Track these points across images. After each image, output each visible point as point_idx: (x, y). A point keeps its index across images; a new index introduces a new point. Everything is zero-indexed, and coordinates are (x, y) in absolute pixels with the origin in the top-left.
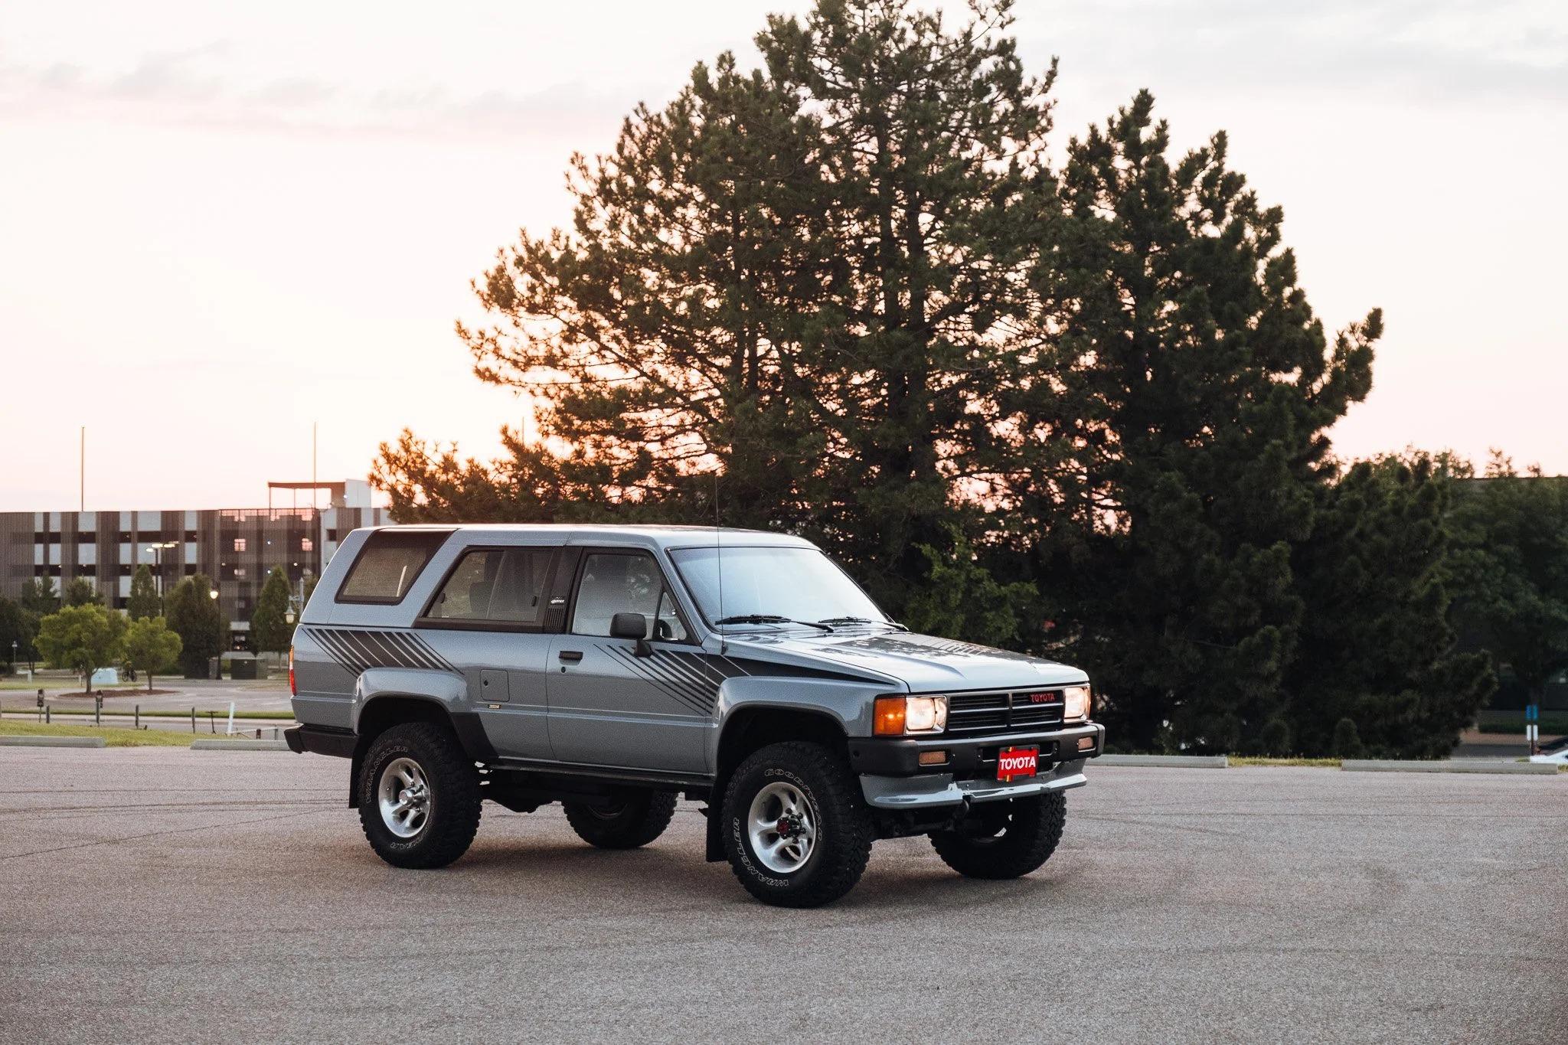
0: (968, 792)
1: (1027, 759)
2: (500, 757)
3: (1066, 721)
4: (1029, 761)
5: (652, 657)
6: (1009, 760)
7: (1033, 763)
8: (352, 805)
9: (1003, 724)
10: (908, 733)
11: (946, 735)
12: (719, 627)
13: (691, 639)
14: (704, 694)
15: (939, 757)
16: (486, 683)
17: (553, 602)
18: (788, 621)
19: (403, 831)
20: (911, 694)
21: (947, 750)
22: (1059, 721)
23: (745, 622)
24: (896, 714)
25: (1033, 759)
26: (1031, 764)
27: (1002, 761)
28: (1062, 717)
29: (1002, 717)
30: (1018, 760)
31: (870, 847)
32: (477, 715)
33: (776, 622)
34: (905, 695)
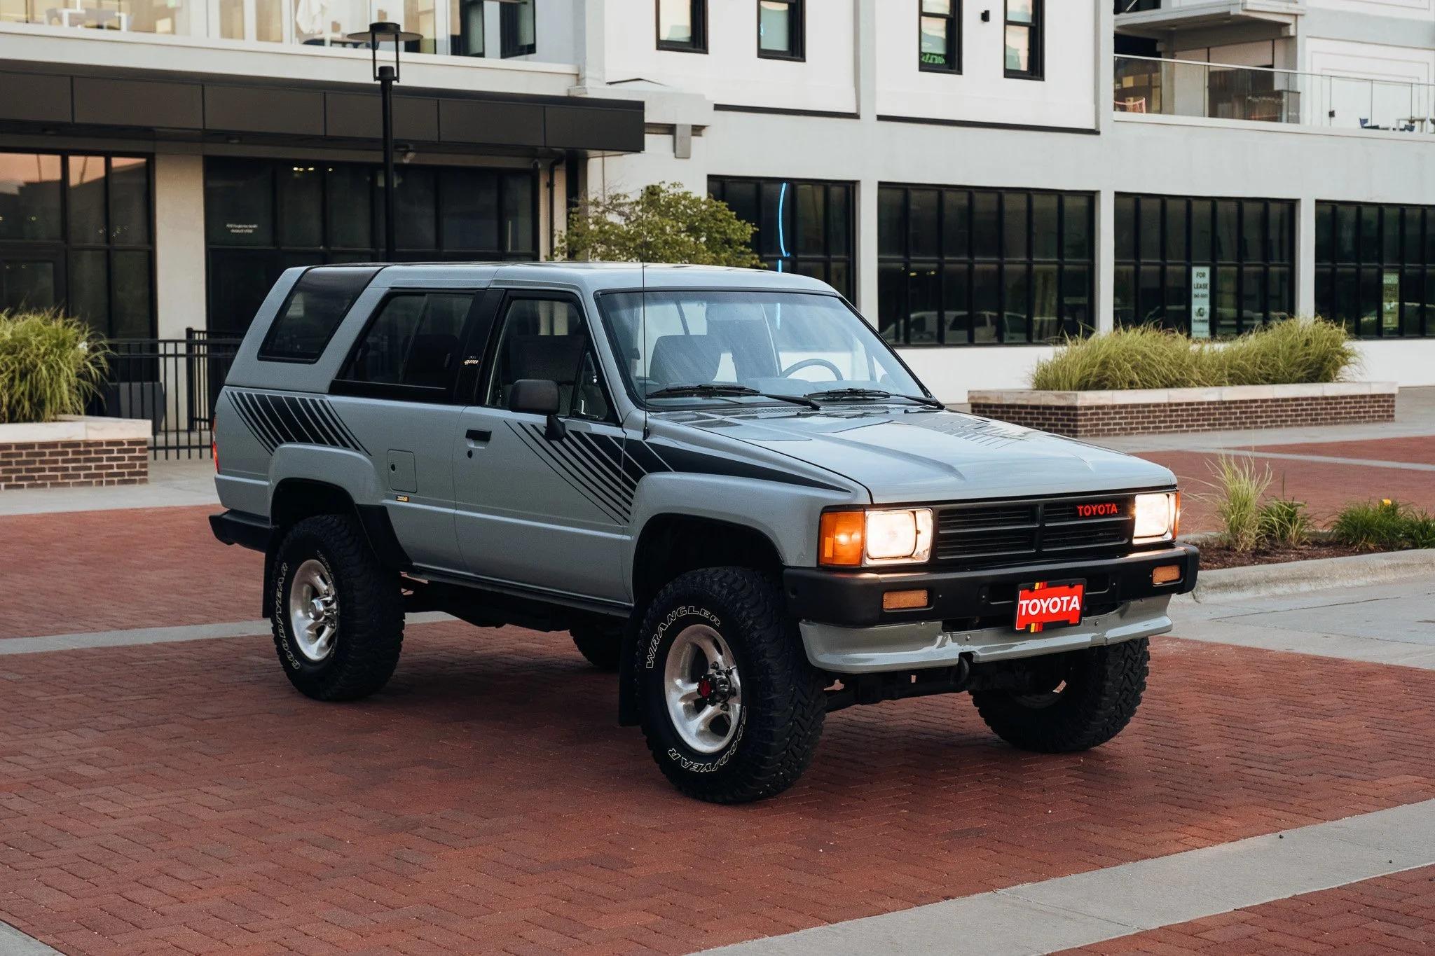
0: (967, 648)
1: (1065, 599)
2: (414, 564)
3: (1136, 542)
4: (1069, 602)
5: (565, 440)
6: (1035, 601)
7: (1076, 604)
8: (265, 615)
9: (1031, 549)
10: (869, 563)
11: (930, 567)
12: (650, 401)
13: (612, 418)
14: (619, 494)
15: (918, 599)
16: (393, 468)
17: (467, 362)
18: (755, 393)
19: (313, 650)
20: (874, 506)
21: (930, 588)
22: (1125, 542)
23: (691, 395)
24: (850, 534)
25: (1076, 598)
26: (1072, 606)
27: (1024, 603)
28: (1131, 537)
29: (1027, 539)
30: (1050, 601)
31: (824, 718)
32: (383, 510)
33: (739, 395)
34: (863, 508)
